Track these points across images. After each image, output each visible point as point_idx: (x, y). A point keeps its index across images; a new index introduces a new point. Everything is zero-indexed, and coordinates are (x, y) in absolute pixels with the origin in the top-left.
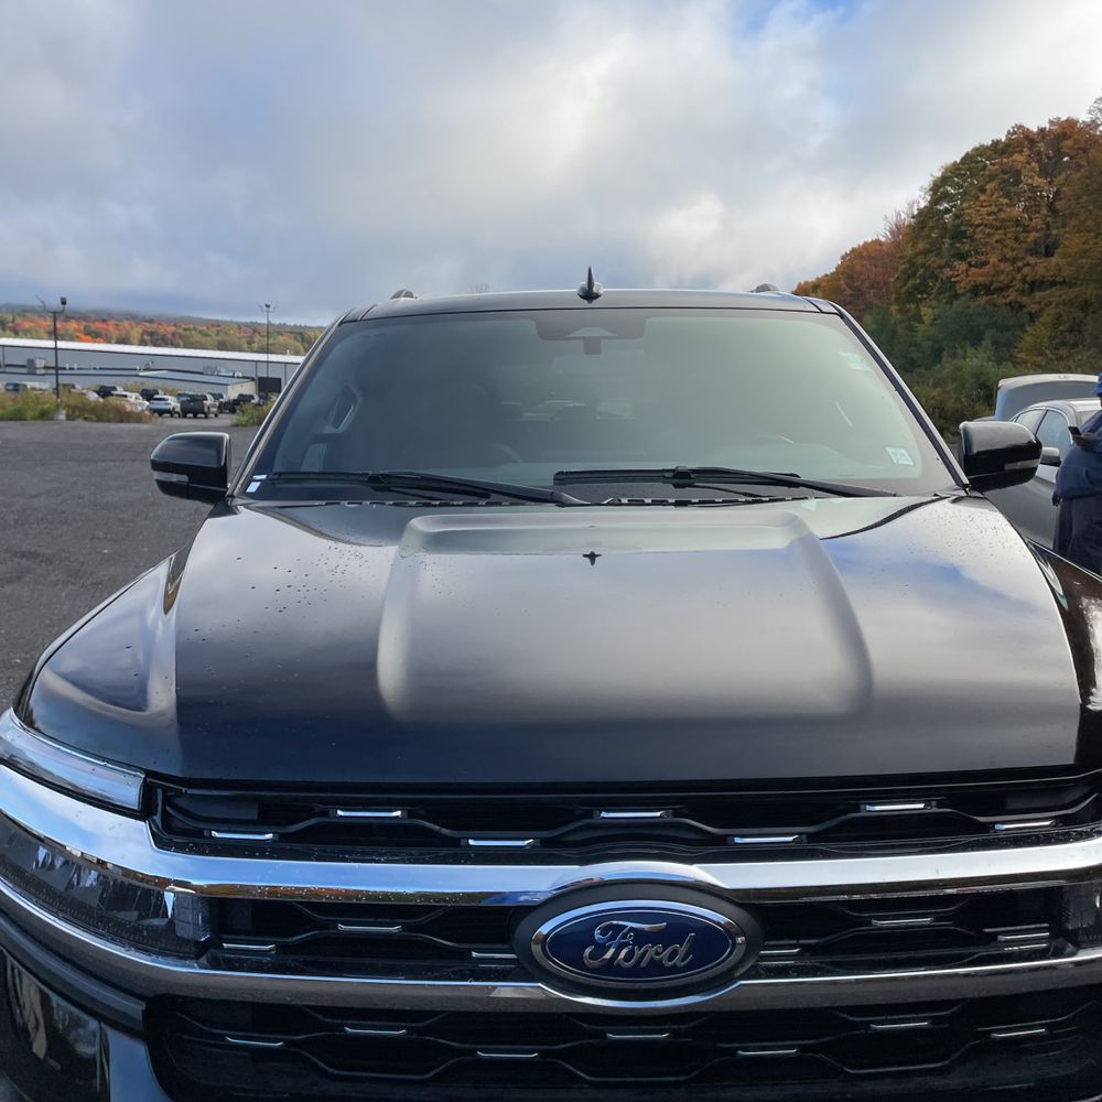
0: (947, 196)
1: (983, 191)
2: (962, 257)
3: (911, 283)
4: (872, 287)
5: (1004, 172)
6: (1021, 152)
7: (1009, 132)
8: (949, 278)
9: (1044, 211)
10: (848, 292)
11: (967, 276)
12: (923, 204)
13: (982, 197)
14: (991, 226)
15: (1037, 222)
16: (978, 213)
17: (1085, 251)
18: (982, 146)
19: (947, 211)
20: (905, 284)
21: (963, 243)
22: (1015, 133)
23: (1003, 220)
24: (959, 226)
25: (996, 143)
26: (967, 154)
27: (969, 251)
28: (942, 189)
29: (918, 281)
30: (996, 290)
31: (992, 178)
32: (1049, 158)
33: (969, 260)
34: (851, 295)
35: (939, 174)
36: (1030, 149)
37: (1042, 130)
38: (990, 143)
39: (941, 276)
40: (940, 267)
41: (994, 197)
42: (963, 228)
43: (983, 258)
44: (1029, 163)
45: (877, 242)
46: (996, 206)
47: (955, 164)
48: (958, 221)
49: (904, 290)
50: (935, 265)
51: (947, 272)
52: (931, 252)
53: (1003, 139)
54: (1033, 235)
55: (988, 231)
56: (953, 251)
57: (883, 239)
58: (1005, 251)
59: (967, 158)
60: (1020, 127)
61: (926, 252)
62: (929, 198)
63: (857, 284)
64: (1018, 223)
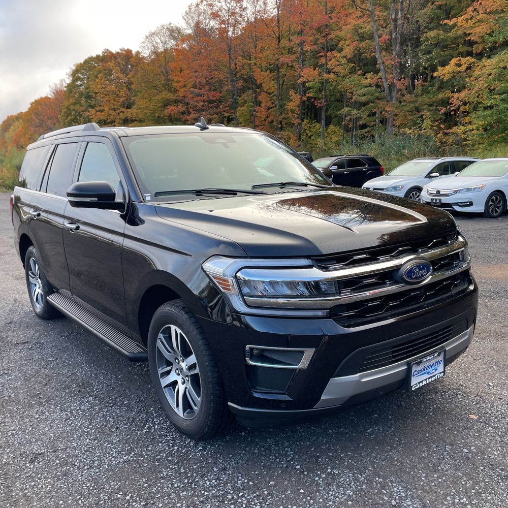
0: (79, 79)
1: (97, 78)
2: (93, 107)
3: (69, 118)
4: (49, 119)
5: (105, 70)
6: (111, 61)
7: (103, 52)
8: (88, 116)
9: (125, 88)
10: (38, 121)
11: (96, 116)
12: (68, 81)
13: (97, 80)
14: (103, 94)
15: (122, 93)
16: (96, 87)
17: (147, 107)
18: (92, 57)
19: (81, 85)
20: (67, 118)
21: (91, 100)
22: (106, 52)
23: (108, 91)
24: (88, 93)
25: (98, 56)
26: (86, 60)
27: (95, 104)
28: (77, 75)
29: (73, 117)
30: (109, 122)
31: (100, 72)
32: (123, 65)
33: (96, 108)
34: (39, 123)
35: (74, 68)
36: (115, 61)
37: (118, 53)
38: (95, 56)
39: (83, 115)
40: (83, 111)
41: (103, 80)
42: (91, 94)
43: (102, 108)
44: (116, 67)
45: (47, 98)
46: (104, 85)
47: (81, 64)
48: (88, 90)
49: (67, 121)
50: (81, 110)
51: (87, 114)
52: (77, 104)
53: (101, 55)
54: (122, 99)
55: (102, 96)
56: (88, 104)
57: (50, 97)
58: (111, 105)
59: (86, 62)
60: (108, 50)
61: (74, 104)
62: (71, 79)
63: (41, 117)
64: (114, 93)
